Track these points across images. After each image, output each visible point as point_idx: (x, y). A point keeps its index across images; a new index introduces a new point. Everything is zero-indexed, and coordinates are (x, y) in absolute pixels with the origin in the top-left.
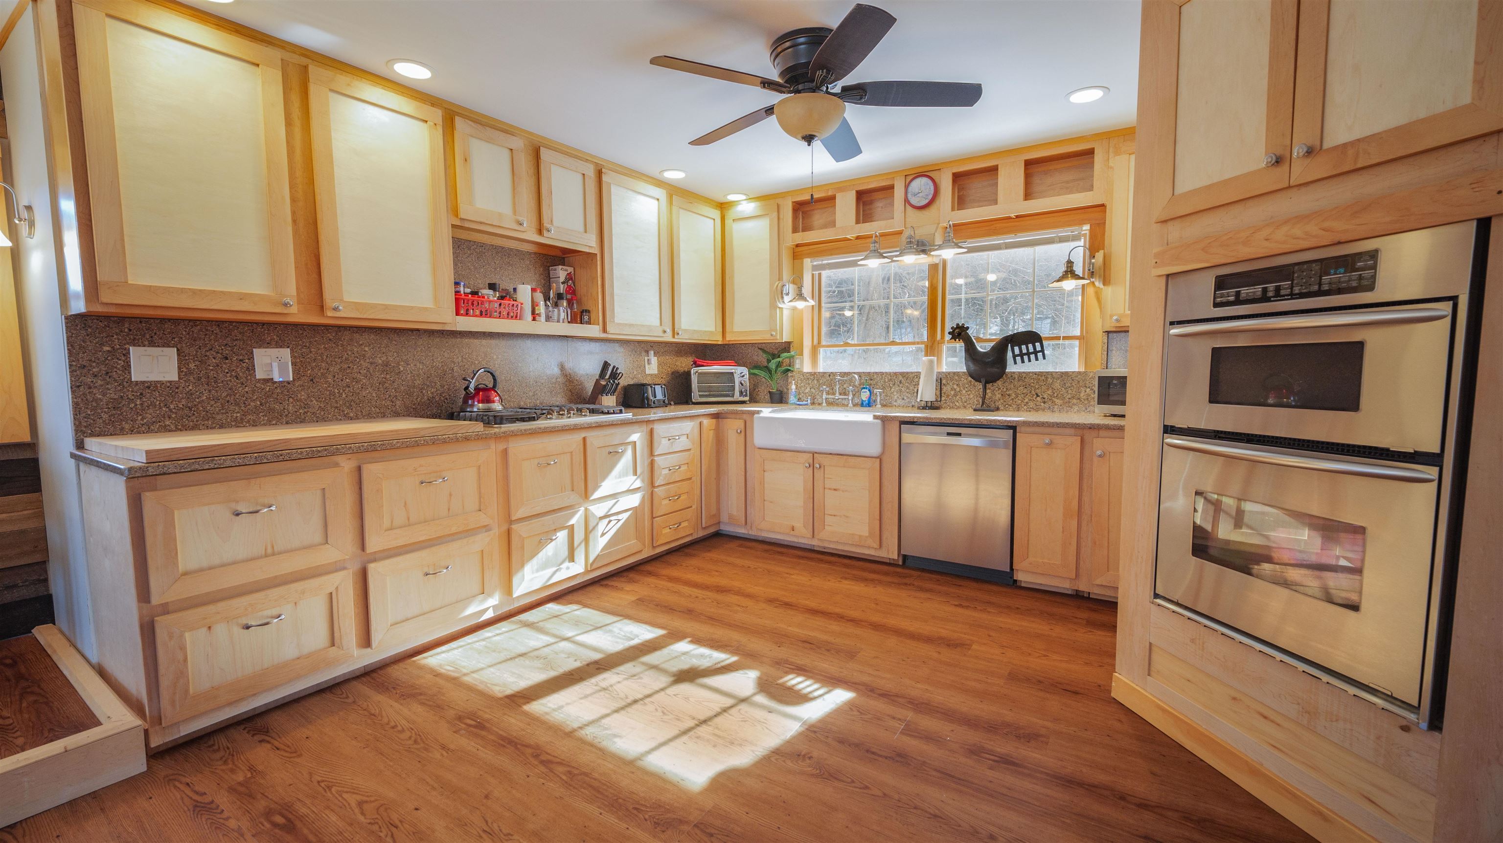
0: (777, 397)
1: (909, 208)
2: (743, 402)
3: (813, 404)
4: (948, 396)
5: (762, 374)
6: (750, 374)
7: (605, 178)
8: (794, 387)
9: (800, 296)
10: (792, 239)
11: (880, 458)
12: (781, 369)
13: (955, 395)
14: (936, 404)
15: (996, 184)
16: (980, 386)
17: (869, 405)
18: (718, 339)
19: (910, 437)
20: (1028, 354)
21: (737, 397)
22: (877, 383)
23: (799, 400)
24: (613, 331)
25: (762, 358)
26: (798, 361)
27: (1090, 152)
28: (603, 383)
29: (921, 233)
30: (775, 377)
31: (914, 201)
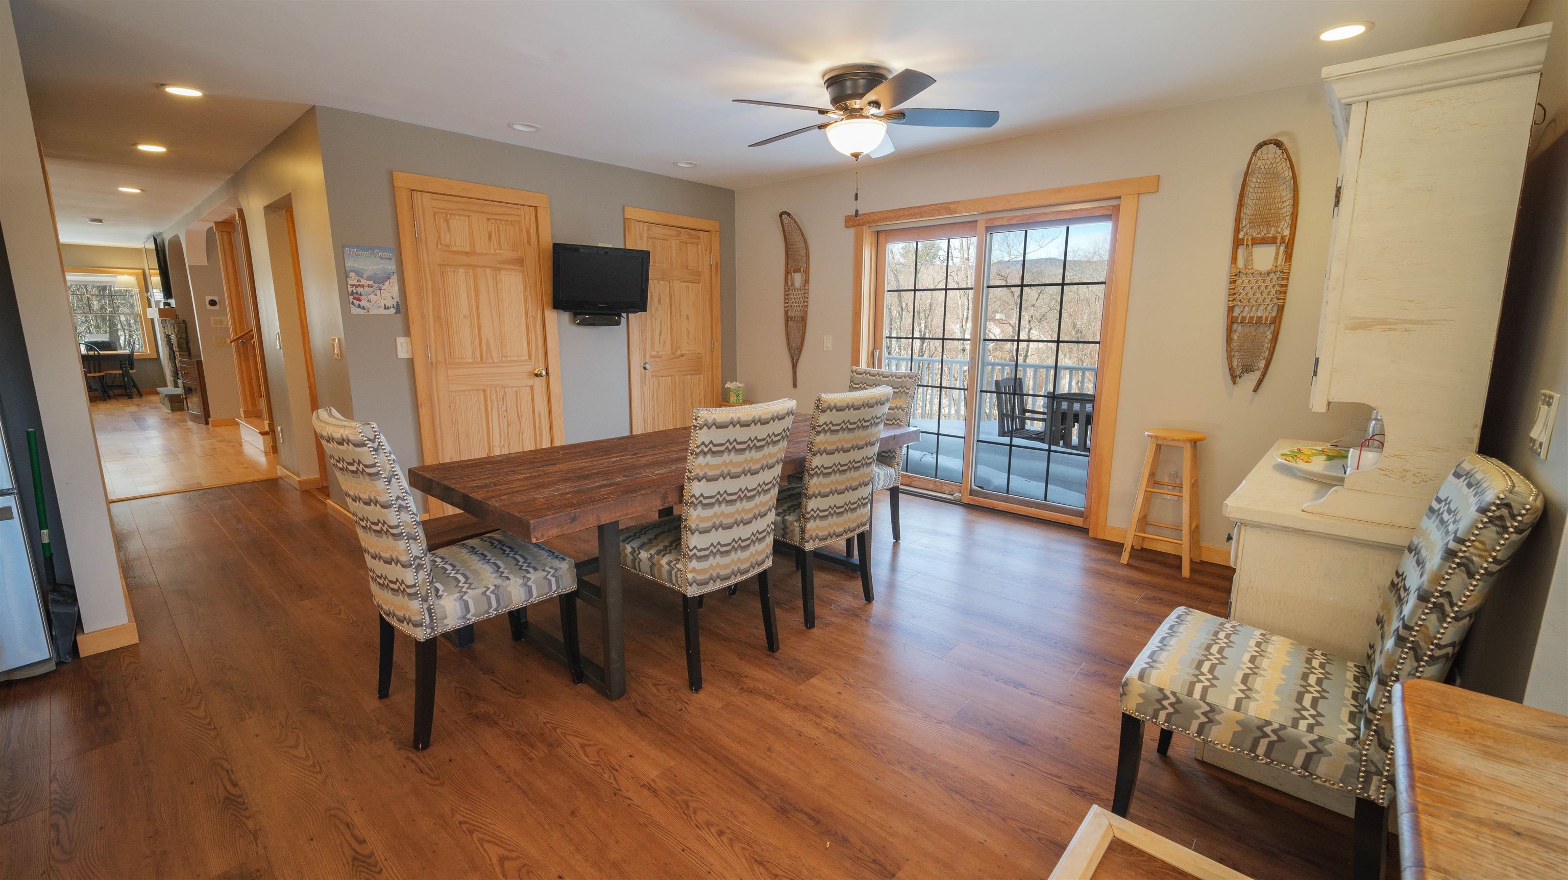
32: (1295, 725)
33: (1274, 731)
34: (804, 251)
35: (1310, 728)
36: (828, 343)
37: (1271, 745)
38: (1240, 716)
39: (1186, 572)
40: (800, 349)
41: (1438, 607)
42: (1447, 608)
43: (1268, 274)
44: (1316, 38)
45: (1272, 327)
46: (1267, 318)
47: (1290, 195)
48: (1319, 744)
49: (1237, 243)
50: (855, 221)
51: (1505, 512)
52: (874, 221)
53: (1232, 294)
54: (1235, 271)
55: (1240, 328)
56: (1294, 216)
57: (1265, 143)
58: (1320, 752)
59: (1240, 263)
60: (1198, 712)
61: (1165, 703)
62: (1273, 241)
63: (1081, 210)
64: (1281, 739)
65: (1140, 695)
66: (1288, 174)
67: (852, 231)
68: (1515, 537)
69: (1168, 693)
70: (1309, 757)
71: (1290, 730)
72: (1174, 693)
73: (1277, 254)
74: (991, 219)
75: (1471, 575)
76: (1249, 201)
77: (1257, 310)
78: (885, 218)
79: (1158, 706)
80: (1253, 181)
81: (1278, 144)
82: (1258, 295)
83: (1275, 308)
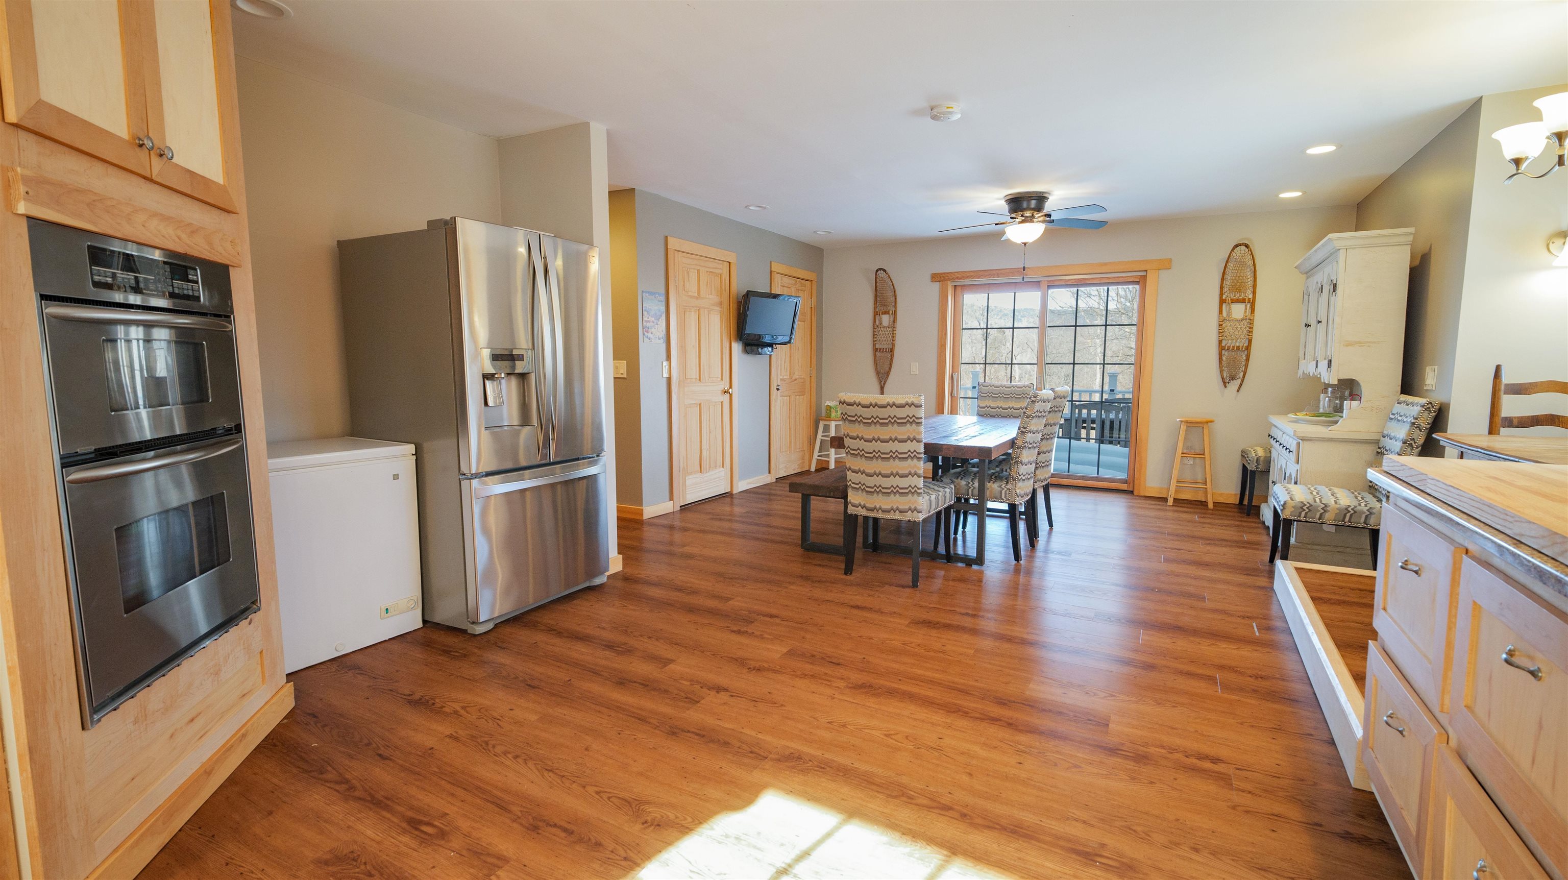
32: (1360, 505)
33: (1352, 509)
34: (892, 299)
35: (1366, 505)
36: (915, 368)
37: (1351, 515)
38: (1337, 506)
39: (1211, 506)
40: (888, 374)
41: (1410, 445)
42: (1414, 444)
43: (1242, 320)
44: (1277, 196)
45: (1246, 352)
46: (1243, 347)
47: (1252, 275)
48: (1370, 510)
49: (1222, 302)
50: (938, 278)
51: (1430, 405)
52: (957, 278)
53: (1221, 332)
54: (1221, 319)
55: (1226, 353)
56: (1255, 287)
57: (1240, 245)
58: (1371, 513)
59: (1224, 314)
60: (1320, 508)
61: (1305, 508)
62: (1243, 301)
63: (1118, 277)
64: (1355, 512)
65: (1293, 507)
66: (1251, 262)
67: (937, 285)
68: (1434, 414)
69: (1306, 503)
70: (1367, 517)
71: (1359, 508)
72: (1308, 503)
73: (1246, 309)
74: (1052, 281)
75: (1421, 431)
76: (1228, 277)
77: (1236, 342)
78: (968, 277)
79: (1301, 510)
80: (1230, 265)
81: (1247, 246)
82: (1236, 333)
83: (1247, 341)
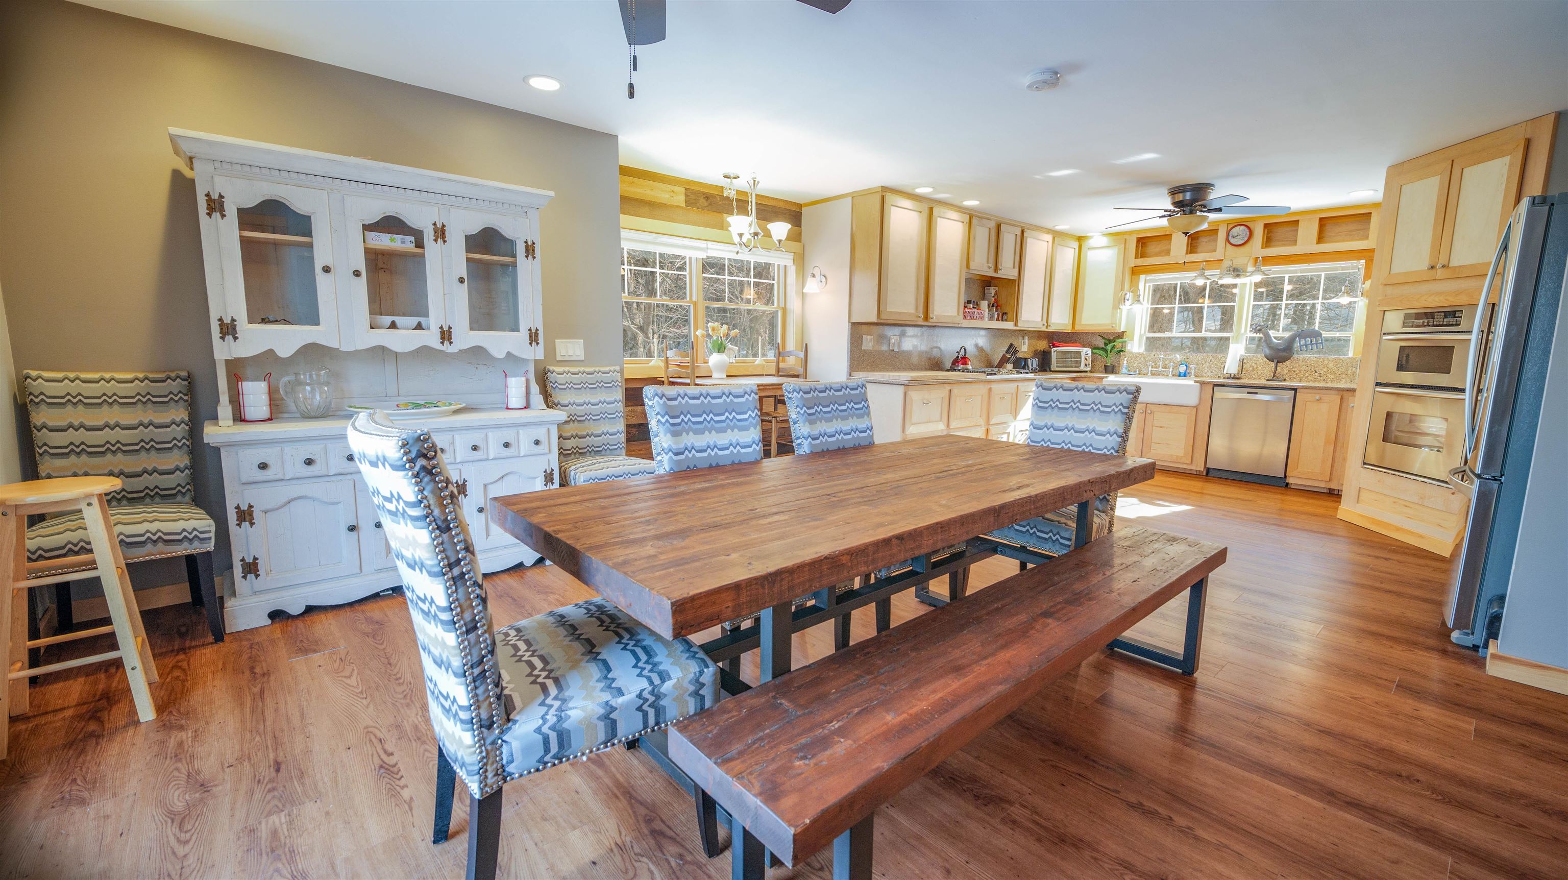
0: (1110, 369)
1: (1228, 244)
2: (1086, 372)
3: (1139, 374)
4: (1247, 371)
5: (1101, 352)
6: (1093, 353)
7: (1025, 234)
8: (1125, 362)
9: (1137, 300)
10: (1133, 262)
11: (1197, 408)
12: (1115, 350)
13: (1253, 370)
14: (1237, 376)
15: (1297, 230)
16: (1273, 365)
17: (1185, 375)
18: (1069, 329)
19: (1219, 393)
20: (1311, 344)
21: (1082, 368)
22: (1192, 361)
23: (1129, 371)
24: (1022, 325)
25: (1100, 343)
26: (1129, 345)
27: (1369, 214)
28: (1008, 356)
29: (1238, 262)
30: (1110, 355)
31: (1233, 241)
